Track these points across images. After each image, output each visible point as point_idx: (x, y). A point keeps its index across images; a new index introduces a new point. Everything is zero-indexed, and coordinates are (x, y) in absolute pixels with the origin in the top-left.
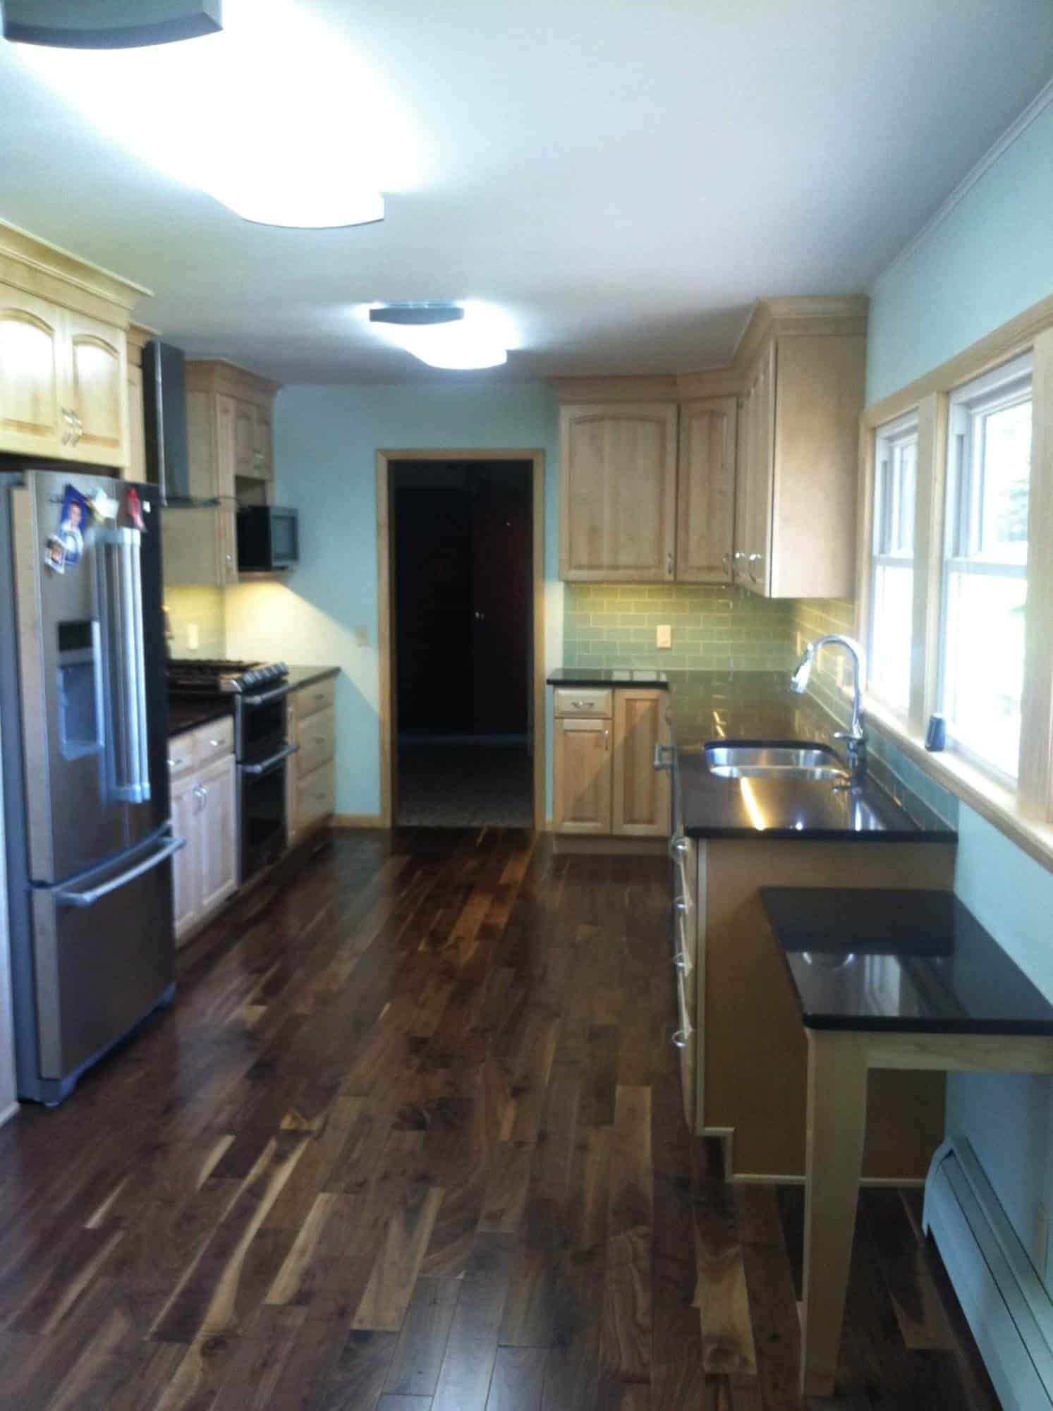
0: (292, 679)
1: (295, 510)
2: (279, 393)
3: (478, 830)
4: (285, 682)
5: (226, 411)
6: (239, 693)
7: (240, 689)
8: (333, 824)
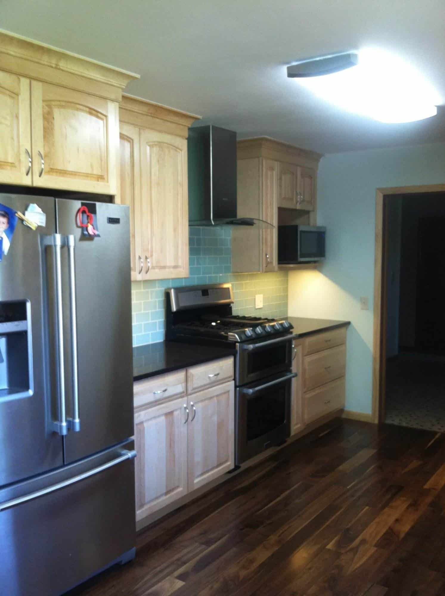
0: (296, 331)
1: (325, 228)
2: (321, 160)
3: (435, 433)
4: (291, 333)
5: (272, 169)
6: (238, 342)
7: (239, 340)
8: (344, 416)
